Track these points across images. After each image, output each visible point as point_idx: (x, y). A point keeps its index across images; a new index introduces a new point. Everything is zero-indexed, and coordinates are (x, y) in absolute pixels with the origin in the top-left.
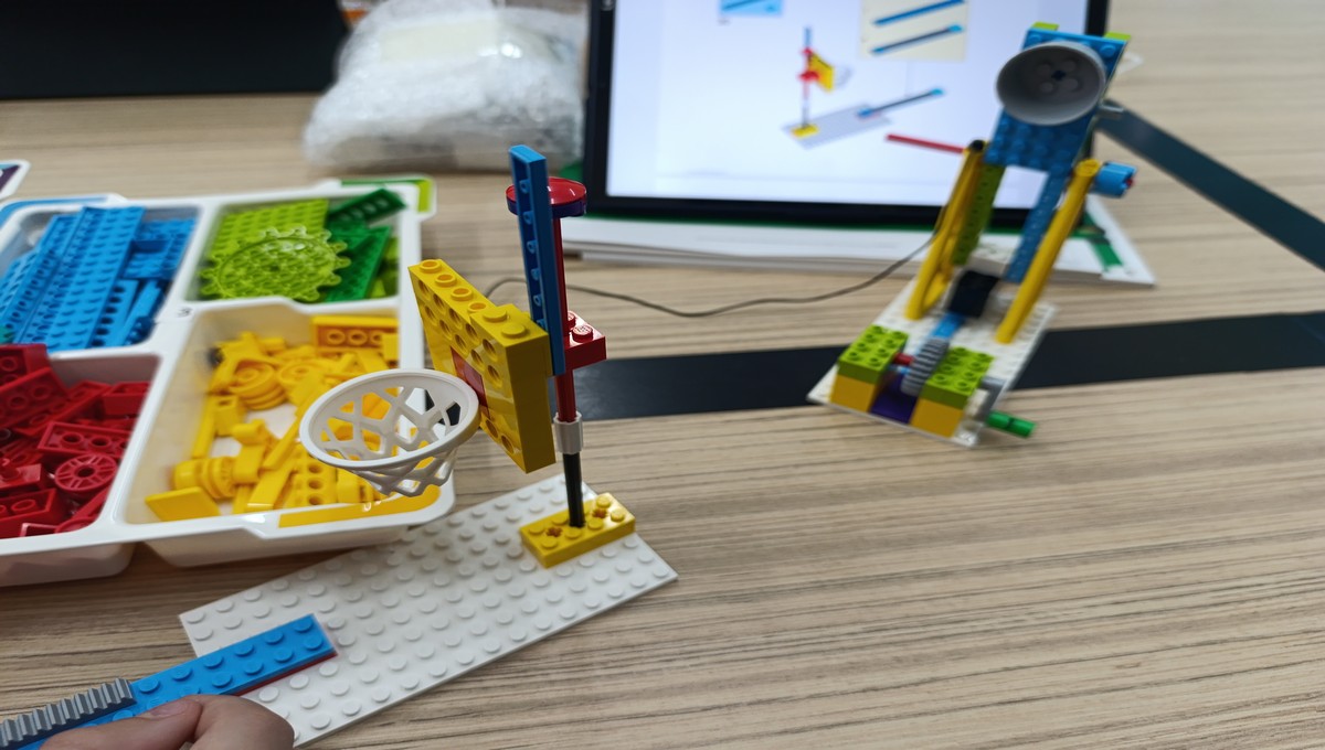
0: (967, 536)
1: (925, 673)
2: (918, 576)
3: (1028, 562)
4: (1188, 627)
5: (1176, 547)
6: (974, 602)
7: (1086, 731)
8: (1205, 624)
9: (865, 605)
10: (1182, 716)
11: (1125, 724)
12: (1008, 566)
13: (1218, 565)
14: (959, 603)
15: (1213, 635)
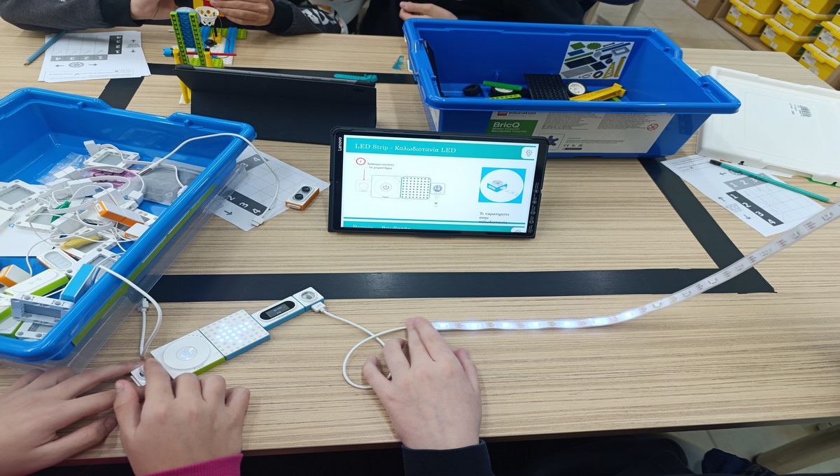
0: (535, 349)
1: (512, 391)
2: (516, 361)
3: (552, 359)
4: (595, 384)
5: (601, 358)
6: (532, 371)
7: (555, 411)
8: (601, 384)
9: (498, 369)
10: (584, 410)
11: (566, 410)
12: (545, 360)
13: (613, 365)
14: (527, 371)
15: (602, 387)
